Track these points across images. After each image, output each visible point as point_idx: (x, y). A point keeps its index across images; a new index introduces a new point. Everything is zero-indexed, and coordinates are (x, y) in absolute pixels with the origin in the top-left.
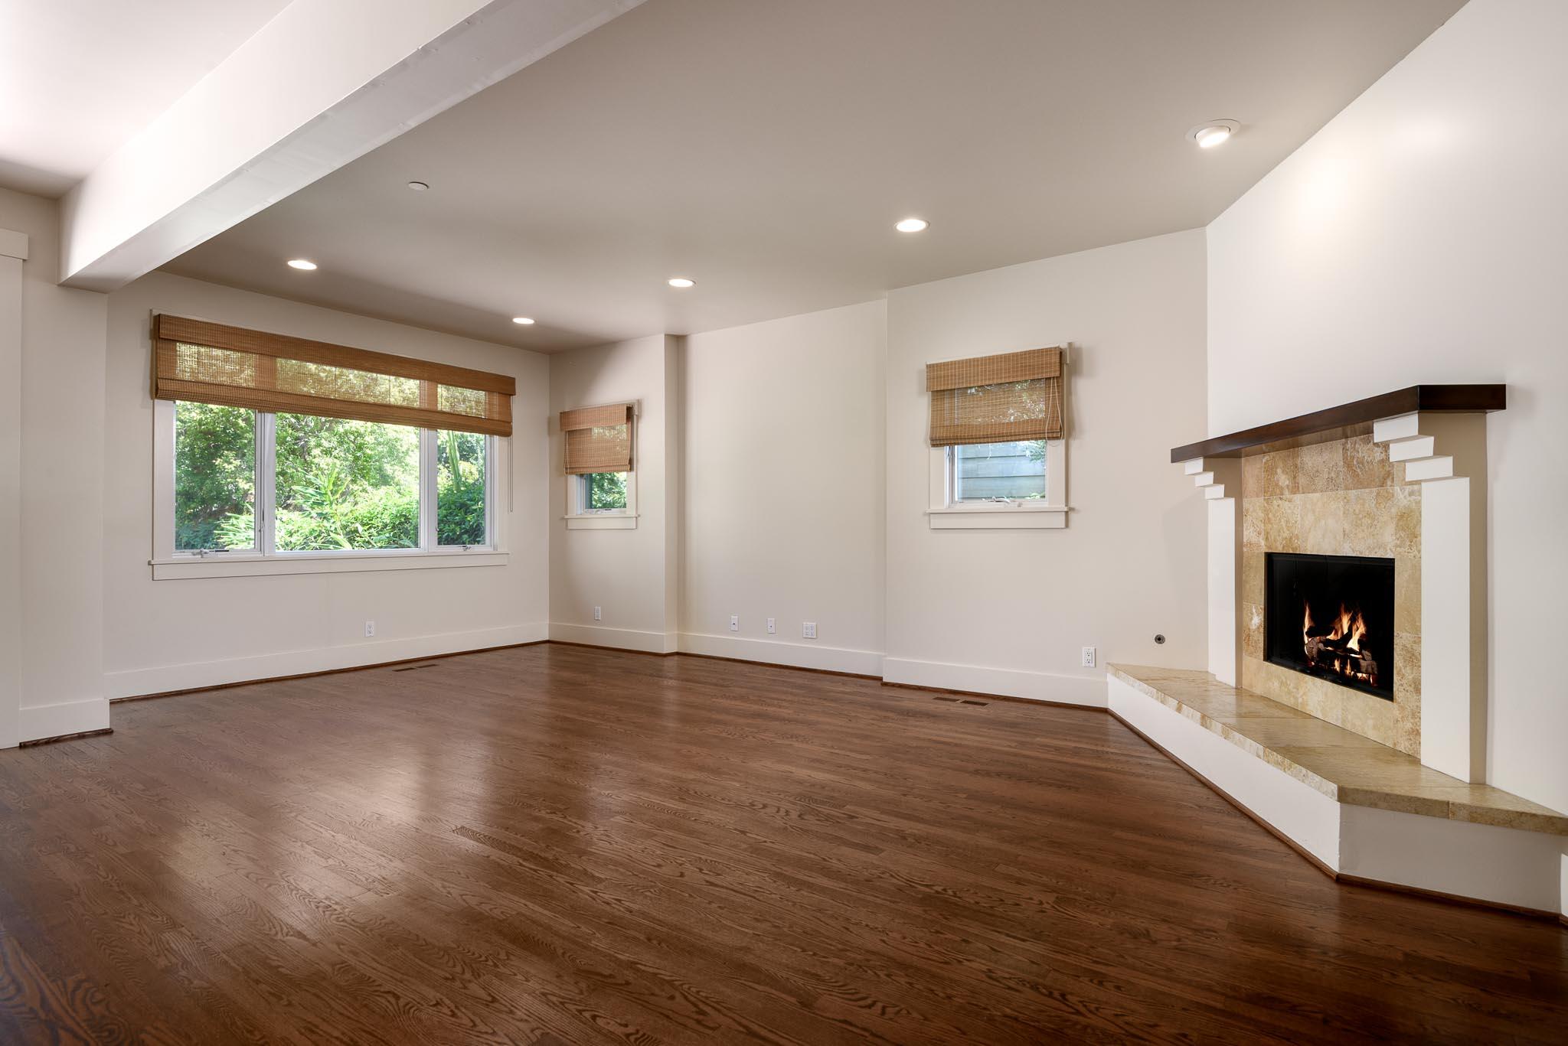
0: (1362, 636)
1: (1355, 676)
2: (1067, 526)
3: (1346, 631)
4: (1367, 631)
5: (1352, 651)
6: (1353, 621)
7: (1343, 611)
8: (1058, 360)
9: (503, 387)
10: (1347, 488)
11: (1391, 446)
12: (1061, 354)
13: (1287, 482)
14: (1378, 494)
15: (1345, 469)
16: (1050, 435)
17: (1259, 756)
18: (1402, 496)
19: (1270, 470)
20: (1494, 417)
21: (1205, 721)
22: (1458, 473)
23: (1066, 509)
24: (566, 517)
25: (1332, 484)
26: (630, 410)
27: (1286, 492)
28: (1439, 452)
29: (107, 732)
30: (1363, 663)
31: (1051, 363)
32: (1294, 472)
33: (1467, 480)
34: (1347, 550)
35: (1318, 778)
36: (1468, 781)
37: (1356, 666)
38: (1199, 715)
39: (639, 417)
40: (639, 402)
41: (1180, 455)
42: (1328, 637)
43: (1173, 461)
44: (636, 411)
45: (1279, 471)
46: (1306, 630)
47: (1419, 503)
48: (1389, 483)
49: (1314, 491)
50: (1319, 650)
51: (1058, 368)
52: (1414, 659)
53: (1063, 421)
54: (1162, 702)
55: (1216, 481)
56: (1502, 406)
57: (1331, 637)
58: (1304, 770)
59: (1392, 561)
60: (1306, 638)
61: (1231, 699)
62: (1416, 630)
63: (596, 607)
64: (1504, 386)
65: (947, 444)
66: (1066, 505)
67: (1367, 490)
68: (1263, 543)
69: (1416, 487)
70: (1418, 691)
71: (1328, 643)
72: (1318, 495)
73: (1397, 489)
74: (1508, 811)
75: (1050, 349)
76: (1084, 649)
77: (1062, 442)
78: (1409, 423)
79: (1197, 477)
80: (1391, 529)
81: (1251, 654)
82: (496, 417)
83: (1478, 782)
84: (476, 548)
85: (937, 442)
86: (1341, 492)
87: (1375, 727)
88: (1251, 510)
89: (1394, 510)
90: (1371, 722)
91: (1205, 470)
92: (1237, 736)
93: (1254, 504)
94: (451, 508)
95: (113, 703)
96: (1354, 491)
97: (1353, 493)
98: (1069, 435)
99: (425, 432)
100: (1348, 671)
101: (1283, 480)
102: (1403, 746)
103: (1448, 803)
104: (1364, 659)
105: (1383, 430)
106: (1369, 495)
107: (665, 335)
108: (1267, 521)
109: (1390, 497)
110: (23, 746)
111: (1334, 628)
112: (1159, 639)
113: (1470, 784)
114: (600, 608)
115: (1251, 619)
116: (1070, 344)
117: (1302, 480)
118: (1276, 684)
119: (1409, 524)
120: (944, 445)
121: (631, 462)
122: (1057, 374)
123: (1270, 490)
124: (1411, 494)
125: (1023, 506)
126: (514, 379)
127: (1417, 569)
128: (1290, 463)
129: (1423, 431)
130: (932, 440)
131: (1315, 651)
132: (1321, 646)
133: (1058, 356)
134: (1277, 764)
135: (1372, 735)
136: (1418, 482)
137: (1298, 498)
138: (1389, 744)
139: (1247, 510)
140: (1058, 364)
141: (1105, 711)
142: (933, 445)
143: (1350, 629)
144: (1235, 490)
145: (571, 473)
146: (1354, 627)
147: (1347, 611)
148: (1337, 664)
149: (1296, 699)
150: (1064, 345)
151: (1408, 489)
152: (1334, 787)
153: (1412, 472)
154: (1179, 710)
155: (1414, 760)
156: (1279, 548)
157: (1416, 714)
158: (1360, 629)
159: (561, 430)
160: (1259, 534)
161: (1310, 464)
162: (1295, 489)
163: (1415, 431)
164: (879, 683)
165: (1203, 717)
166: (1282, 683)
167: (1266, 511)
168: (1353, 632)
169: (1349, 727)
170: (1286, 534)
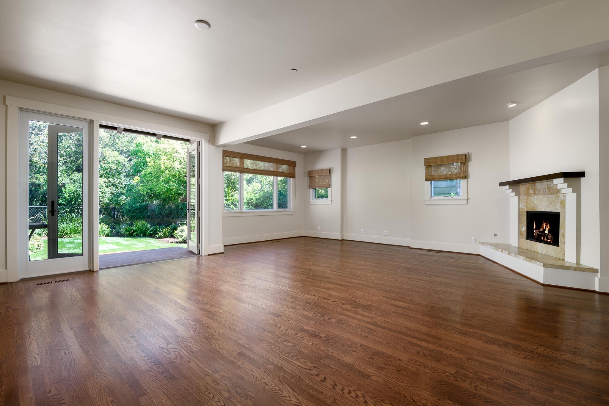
0: (549, 229)
1: (547, 241)
2: (467, 204)
3: (544, 228)
4: (550, 228)
5: (546, 234)
6: (546, 225)
7: (544, 222)
8: (465, 157)
9: (292, 164)
10: (548, 194)
11: (558, 185)
12: (466, 155)
13: (532, 192)
14: (556, 196)
15: (548, 190)
16: (462, 178)
17: (524, 260)
18: (561, 197)
19: (528, 189)
20: (582, 179)
21: (509, 254)
22: (573, 192)
23: (467, 199)
24: (309, 201)
25: (544, 193)
26: (330, 170)
27: (532, 195)
28: (569, 187)
29: (223, 253)
30: (549, 237)
31: (463, 158)
32: (534, 190)
33: (576, 193)
34: (548, 210)
35: (538, 263)
36: (576, 263)
37: (547, 238)
38: (508, 252)
39: (332, 172)
40: (332, 168)
41: (502, 184)
42: (540, 230)
43: (499, 186)
44: (331, 170)
45: (530, 189)
46: (534, 228)
47: (565, 198)
48: (558, 193)
49: (540, 195)
50: (538, 234)
51: (465, 160)
52: (564, 236)
53: (466, 174)
54: (497, 250)
55: (512, 192)
56: (584, 176)
57: (541, 230)
58: (535, 261)
59: (559, 212)
60: (534, 231)
61: (517, 250)
62: (565, 229)
63: (319, 227)
64: (584, 172)
65: (430, 180)
66: (467, 198)
67: (553, 195)
68: (526, 208)
69: (565, 195)
70: (565, 244)
71: (540, 232)
72: (541, 196)
73: (560, 195)
74: (583, 268)
75: (463, 154)
76: (472, 238)
77: (466, 180)
78: (562, 180)
79: (507, 190)
80: (559, 204)
81: (522, 238)
82: (291, 173)
83: (578, 263)
84: (286, 210)
85: (427, 180)
86: (547, 195)
87: (555, 254)
88: (522, 199)
89: (560, 200)
90: (554, 253)
91: (509, 189)
92: (518, 256)
93: (523, 198)
94: (264, 198)
95: (224, 246)
96: (550, 195)
97: (549, 196)
98: (468, 177)
99: (275, 177)
100: (545, 240)
101: (531, 192)
102: (561, 258)
103: (569, 266)
104: (549, 236)
105: (556, 181)
106: (554, 196)
107: (341, 149)
108: (527, 202)
109: (559, 197)
110: (209, 255)
111: (541, 227)
112: (495, 235)
113: (576, 264)
114: (320, 227)
115: (522, 229)
116: (468, 153)
117: (536, 192)
118: (529, 245)
119: (563, 203)
120: (429, 181)
121: (330, 185)
122: (465, 161)
123: (528, 194)
124: (564, 196)
125: (453, 198)
126: (296, 162)
127: (565, 214)
128: (533, 187)
129: (565, 182)
130: (426, 179)
131: (537, 234)
132: (538, 232)
133: (465, 156)
134: (529, 261)
135: (554, 256)
136: (565, 194)
137: (535, 196)
138: (558, 258)
139: (521, 200)
140: (465, 158)
141: (479, 255)
142: (426, 181)
143: (546, 227)
144: (517, 194)
145: (311, 188)
146: (547, 227)
147: (545, 222)
148: (542, 237)
149: (534, 249)
150: (466, 153)
151: (563, 195)
152: (542, 264)
153: (563, 191)
154: (502, 252)
155: (564, 260)
156: (530, 210)
157: (564, 249)
158: (548, 227)
159: (308, 176)
160: (525, 206)
161: (538, 188)
162: (535, 194)
163: (563, 182)
164: (409, 248)
165: (509, 253)
166: (531, 245)
167: (527, 200)
168: (546, 228)
169: (548, 254)
170: (532, 206)
